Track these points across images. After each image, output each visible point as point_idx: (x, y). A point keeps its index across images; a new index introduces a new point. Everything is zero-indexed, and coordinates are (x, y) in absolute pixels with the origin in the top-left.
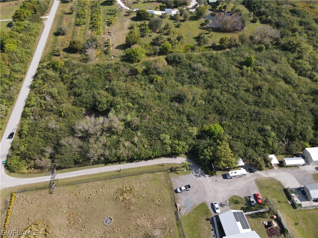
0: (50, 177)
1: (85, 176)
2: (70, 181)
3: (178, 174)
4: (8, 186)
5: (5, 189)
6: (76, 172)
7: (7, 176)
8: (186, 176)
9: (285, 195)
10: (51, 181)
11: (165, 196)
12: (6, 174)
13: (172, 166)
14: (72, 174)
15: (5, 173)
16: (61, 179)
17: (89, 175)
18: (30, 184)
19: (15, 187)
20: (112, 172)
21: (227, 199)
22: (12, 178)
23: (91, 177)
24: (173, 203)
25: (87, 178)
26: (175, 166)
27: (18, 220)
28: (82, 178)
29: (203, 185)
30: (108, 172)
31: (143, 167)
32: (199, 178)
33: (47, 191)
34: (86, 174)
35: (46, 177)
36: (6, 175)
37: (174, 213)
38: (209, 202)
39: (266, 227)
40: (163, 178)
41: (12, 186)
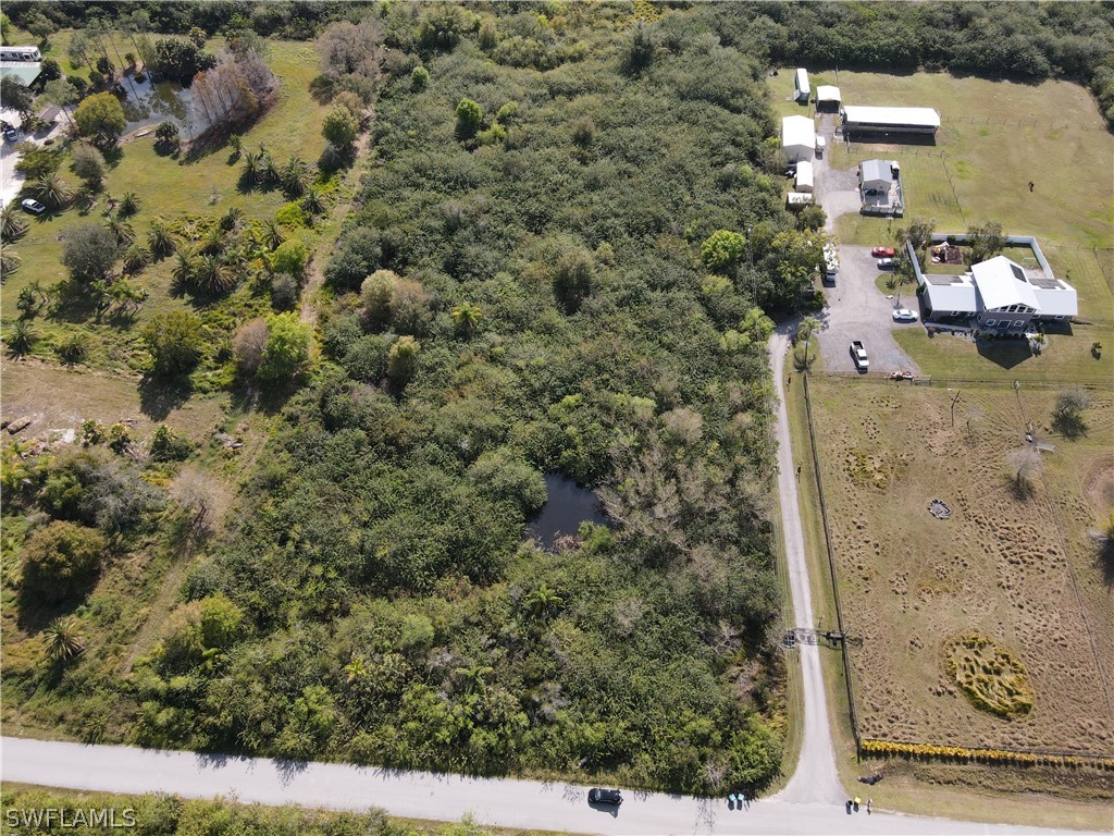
0: (804, 647)
1: (807, 554)
2: (821, 592)
3: (815, 358)
4: (834, 772)
5: (842, 781)
6: (792, 575)
7: (791, 784)
8: (823, 346)
9: (874, 218)
10: (820, 643)
11: (873, 394)
12: (783, 787)
13: (791, 365)
14: (800, 587)
15: (781, 792)
16: (816, 616)
17: (807, 544)
18: (828, 703)
19: (835, 748)
20: (799, 489)
21: (884, 296)
22: (801, 766)
23: (813, 541)
24: (893, 382)
25: (814, 551)
26: (792, 359)
27: (945, 724)
28: (815, 562)
29: (849, 323)
30: (800, 498)
31: (789, 420)
32: (829, 323)
33: (851, 653)
34: (801, 549)
35: (804, 659)
36: (788, 787)
37: (914, 387)
38: (889, 324)
39: (943, 261)
40: (824, 388)
41: (831, 760)
